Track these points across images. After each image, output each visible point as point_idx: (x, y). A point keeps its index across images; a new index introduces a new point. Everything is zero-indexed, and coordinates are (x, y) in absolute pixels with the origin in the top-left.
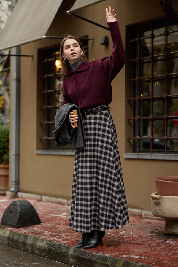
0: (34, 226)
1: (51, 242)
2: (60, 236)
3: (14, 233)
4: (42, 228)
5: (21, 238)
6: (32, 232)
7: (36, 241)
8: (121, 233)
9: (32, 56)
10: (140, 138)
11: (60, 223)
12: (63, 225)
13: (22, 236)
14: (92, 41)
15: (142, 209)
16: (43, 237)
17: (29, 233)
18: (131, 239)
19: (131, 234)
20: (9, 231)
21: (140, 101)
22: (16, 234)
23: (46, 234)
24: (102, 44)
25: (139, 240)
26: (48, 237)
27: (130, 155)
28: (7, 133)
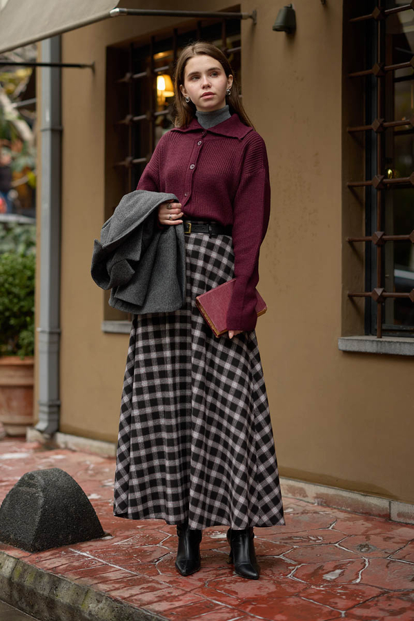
0: (84, 545)
1: (122, 603)
2: (150, 584)
3: (26, 568)
4: (104, 553)
5: (42, 584)
6: (75, 568)
7: (83, 596)
8: (328, 577)
9: (92, 67)
10: (384, 294)
11: (158, 536)
12: (165, 543)
13: (46, 579)
14: (250, 21)
15: (392, 497)
16: (103, 587)
17: (66, 570)
18: (355, 600)
19: (358, 581)
20: (12, 560)
21: (383, 187)
22: (30, 570)
23: (112, 576)
24: (276, 30)
25: (381, 605)
26: (117, 586)
27: (355, 343)
28: (29, 273)
